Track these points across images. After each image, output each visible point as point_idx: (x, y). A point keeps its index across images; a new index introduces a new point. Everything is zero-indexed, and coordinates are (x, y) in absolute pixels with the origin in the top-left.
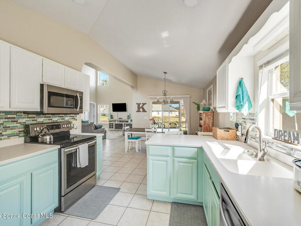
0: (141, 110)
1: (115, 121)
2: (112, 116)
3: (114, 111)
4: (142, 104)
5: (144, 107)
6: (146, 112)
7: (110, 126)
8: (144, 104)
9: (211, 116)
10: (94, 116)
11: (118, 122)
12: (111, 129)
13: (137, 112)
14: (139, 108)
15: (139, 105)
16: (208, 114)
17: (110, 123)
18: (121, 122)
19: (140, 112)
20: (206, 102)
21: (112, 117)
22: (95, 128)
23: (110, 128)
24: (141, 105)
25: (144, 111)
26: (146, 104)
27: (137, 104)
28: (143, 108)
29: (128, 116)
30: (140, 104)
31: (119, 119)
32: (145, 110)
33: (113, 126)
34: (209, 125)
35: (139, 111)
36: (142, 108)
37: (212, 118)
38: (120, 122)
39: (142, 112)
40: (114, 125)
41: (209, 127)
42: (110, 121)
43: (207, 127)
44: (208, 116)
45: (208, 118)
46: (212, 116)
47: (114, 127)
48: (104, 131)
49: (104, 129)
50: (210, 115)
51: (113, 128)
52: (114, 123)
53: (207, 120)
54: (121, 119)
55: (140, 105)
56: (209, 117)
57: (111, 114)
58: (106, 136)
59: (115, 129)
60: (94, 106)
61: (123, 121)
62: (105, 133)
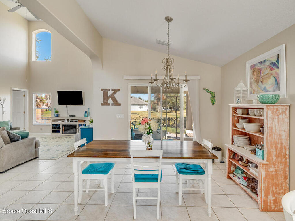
0: (110, 101)
1: (63, 120)
3: (60, 103)
4: (113, 90)
5: (116, 95)
6: (120, 105)
8: (115, 91)
9: (284, 115)
10: (24, 113)
11: (68, 122)
12: (56, 134)
13: (102, 104)
14: (106, 97)
15: (105, 92)
16: (277, 109)
17: (54, 123)
18: (73, 122)
19: (109, 104)
20: (246, 86)
21: (57, 113)
23: (54, 132)
24: (110, 93)
25: (116, 103)
26: (119, 90)
27: (102, 90)
28: (115, 98)
29: (86, 112)
30: (109, 90)
31: (71, 116)
32: (117, 101)
33: (59, 128)
34: (280, 135)
35: (105, 103)
36: (113, 97)
37: (287, 120)
38: (71, 122)
39: (113, 105)
40: (61, 127)
41: (281, 139)
42: (54, 121)
43: (275, 141)
44: (278, 115)
45: (278, 118)
46: (288, 115)
47: (61, 130)
50: (283, 113)
51: (58, 132)
52: (61, 124)
53: (277, 124)
54: (74, 116)
55: (107, 93)
56: (280, 116)
57: (55, 109)
58: (37, 153)
59: (63, 133)
60: (24, 96)
61: (78, 121)
62: (36, 148)
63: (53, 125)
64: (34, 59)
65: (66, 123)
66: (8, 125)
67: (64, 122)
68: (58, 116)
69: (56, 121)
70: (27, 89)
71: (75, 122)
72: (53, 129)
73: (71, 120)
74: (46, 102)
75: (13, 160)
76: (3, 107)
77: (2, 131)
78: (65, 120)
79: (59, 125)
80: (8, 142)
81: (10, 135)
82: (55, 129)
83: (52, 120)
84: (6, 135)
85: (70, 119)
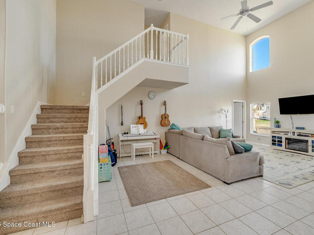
1: (286, 133)
2: (277, 122)
3: (282, 112)
7: (273, 140)
10: (243, 122)
11: (294, 135)
12: (277, 147)
17: (274, 135)
18: (301, 135)
21: (278, 124)
22: (233, 151)
23: (273, 144)
31: (297, 128)
33: (281, 142)
38: (298, 135)
40: (283, 140)
42: (273, 132)
47: (284, 144)
48: (256, 160)
49: (258, 154)
51: (281, 146)
52: (284, 136)
54: (303, 129)
57: (275, 118)
58: (261, 170)
59: (287, 148)
60: (243, 106)
61: (310, 135)
62: (260, 165)
63: (273, 137)
64: (251, 71)
65: (290, 136)
66: (230, 133)
67: (287, 135)
68: (279, 127)
69: (276, 133)
70: (245, 100)
71: (305, 136)
72: (272, 141)
73: (299, 133)
74: (258, 111)
75: (237, 173)
76: (226, 117)
77: (227, 141)
78: (289, 132)
79: (281, 138)
80: (232, 153)
81: (234, 146)
82: (276, 142)
83: (272, 131)
84: (231, 146)
85: (297, 132)
